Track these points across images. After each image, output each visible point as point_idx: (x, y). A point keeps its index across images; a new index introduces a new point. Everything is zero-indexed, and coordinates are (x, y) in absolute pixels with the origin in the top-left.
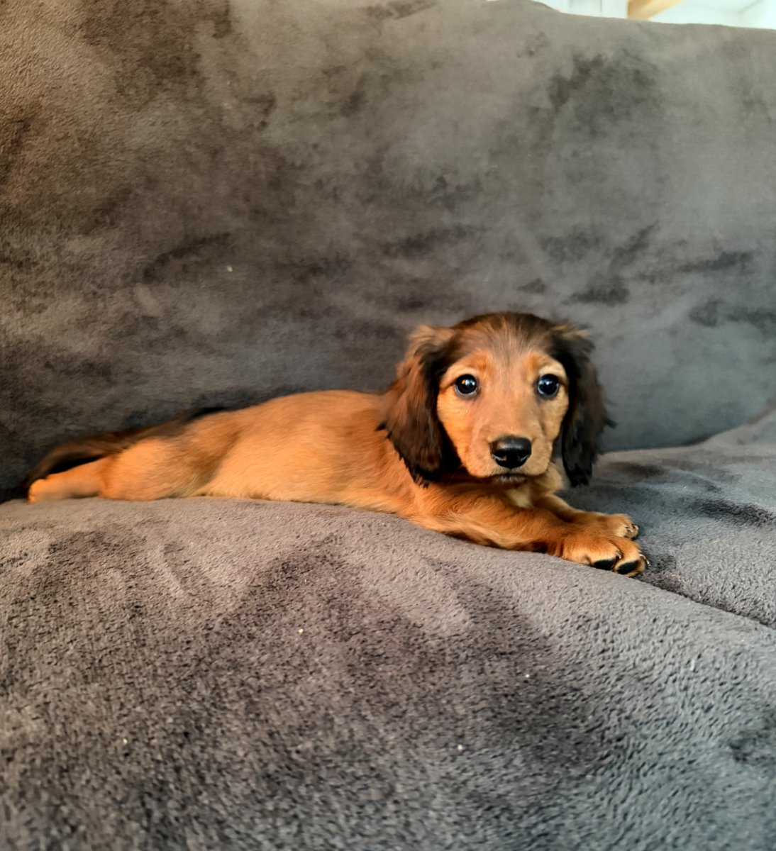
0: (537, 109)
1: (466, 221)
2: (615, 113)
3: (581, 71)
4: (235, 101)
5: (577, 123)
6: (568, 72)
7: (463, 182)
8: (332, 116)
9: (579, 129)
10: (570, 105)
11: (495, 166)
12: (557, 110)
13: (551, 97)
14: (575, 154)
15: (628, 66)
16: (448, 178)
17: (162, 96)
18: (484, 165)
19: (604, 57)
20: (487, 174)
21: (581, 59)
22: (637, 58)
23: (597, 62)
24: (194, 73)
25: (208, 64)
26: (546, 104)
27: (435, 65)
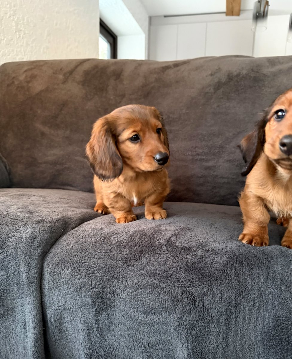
0: (207, 93)
1: (173, 128)
2: (240, 92)
3: (229, 79)
4: (114, 96)
5: (222, 96)
6: (224, 80)
7: (175, 117)
8: (140, 99)
9: (222, 98)
10: (221, 90)
11: (188, 111)
12: (215, 93)
13: (214, 89)
14: (218, 106)
15: (252, 75)
16: (171, 115)
17: (96, 96)
18: (184, 111)
19: (242, 73)
20: (184, 114)
21: (231, 75)
22: (257, 72)
23: (238, 75)
24: (106, 90)
25: (110, 87)
26: (212, 90)
27: (177, 82)
